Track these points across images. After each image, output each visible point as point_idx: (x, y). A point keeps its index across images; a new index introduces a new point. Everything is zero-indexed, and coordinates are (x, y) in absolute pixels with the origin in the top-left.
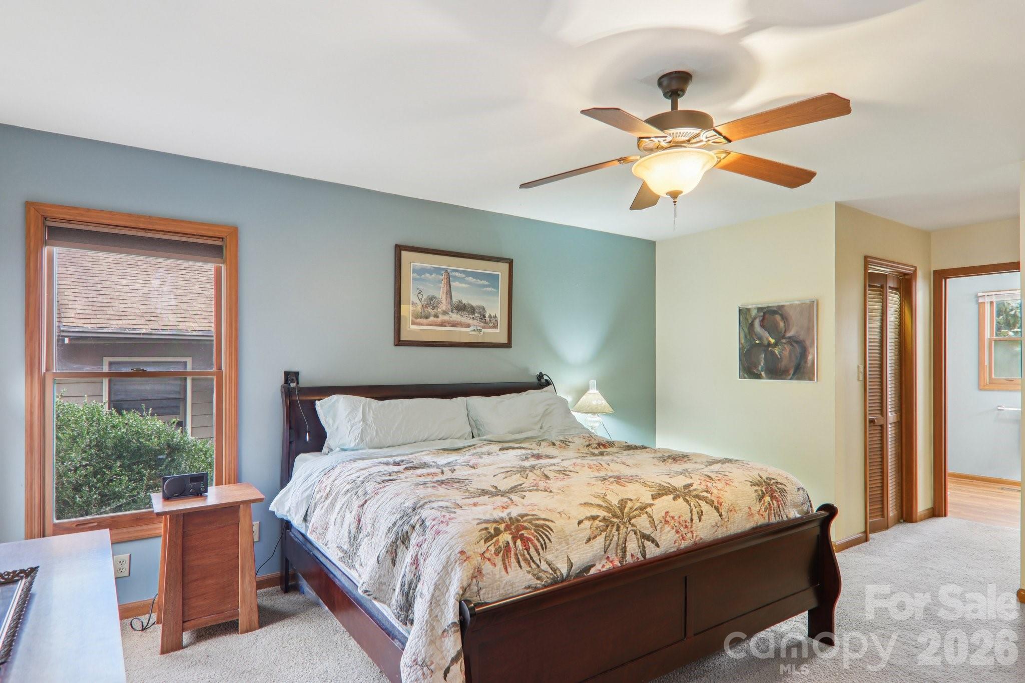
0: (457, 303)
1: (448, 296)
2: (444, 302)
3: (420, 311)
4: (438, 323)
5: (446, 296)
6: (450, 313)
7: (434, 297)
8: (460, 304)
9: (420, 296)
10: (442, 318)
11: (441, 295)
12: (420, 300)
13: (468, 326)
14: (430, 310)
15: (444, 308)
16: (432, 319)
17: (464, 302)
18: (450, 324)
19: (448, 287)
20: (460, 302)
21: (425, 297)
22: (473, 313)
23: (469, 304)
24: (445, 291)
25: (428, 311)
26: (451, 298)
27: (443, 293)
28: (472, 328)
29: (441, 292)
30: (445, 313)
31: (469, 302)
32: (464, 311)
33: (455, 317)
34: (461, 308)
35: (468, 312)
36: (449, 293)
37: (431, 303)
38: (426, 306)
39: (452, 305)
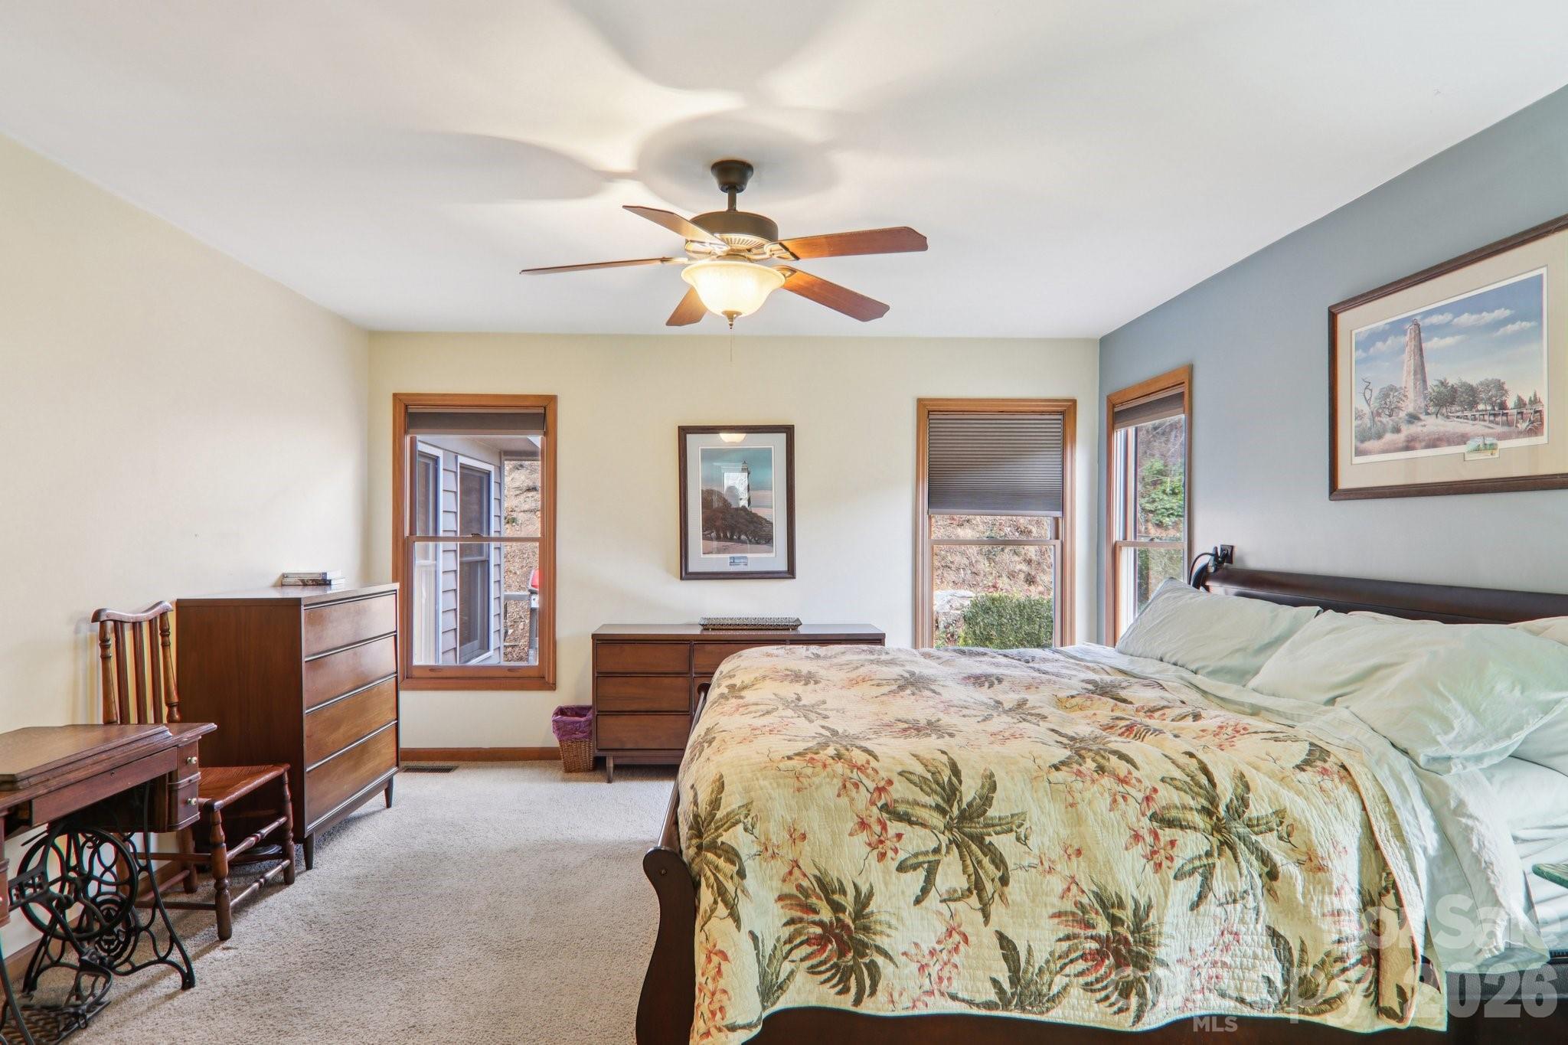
0: (1435, 389)
1: (1419, 376)
2: (1411, 394)
3: (1369, 425)
4: (1401, 445)
5: (1416, 379)
6: (1422, 417)
7: (1392, 389)
8: (1442, 389)
9: (1368, 393)
10: (1408, 430)
11: (1405, 379)
12: (1368, 402)
13: (1463, 439)
14: (1385, 419)
15: (1411, 409)
16: (1389, 437)
17: (1452, 381)
18: (1423, 444)
19: (1418, 357)
20: (1442, 383)
21: (1376, 393)
22: (1472, 404)
23: (1464, 384)
24: (1412, 368)
25: (1381, 422)
26: (1424, 381)
27: (1409, 373)
28: (1472, 444)
29: (1405, 373)
30: (1413, 418)
31: (1464, 380)
32: (1452, 403)
33: (1434, 424)
34: (1447, 399)
35: (1461, 404)
36: (1420, 371)
37: (1386, 403)
38: (1378, 412)
39: (1425, 398)
